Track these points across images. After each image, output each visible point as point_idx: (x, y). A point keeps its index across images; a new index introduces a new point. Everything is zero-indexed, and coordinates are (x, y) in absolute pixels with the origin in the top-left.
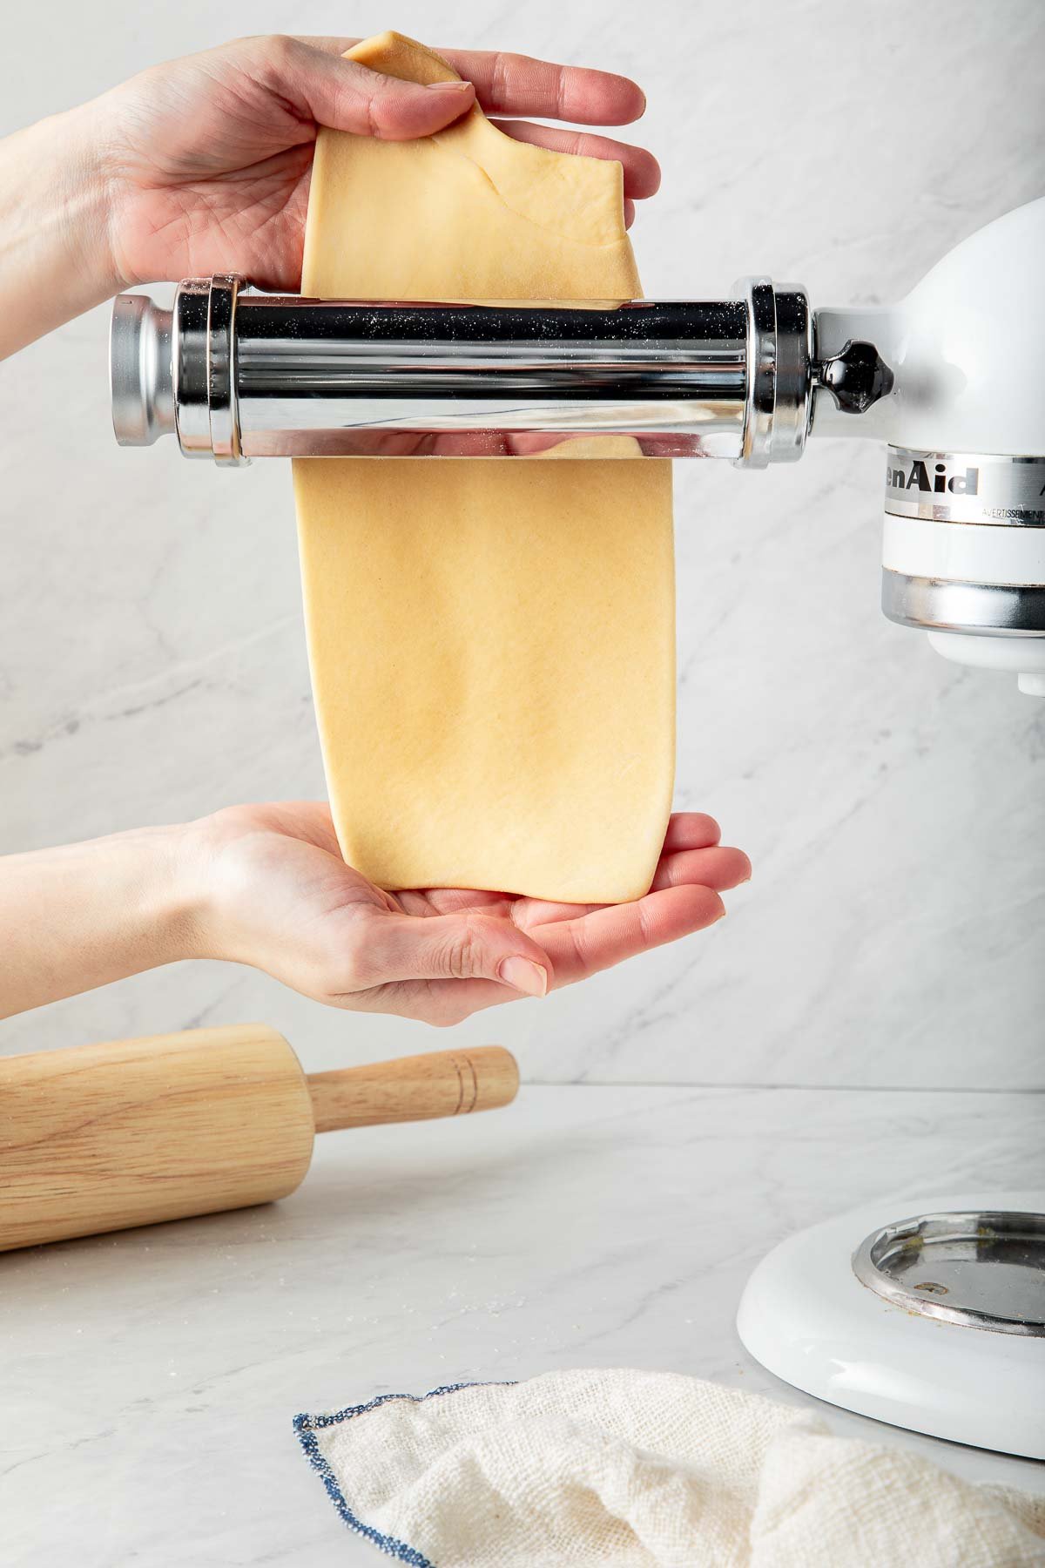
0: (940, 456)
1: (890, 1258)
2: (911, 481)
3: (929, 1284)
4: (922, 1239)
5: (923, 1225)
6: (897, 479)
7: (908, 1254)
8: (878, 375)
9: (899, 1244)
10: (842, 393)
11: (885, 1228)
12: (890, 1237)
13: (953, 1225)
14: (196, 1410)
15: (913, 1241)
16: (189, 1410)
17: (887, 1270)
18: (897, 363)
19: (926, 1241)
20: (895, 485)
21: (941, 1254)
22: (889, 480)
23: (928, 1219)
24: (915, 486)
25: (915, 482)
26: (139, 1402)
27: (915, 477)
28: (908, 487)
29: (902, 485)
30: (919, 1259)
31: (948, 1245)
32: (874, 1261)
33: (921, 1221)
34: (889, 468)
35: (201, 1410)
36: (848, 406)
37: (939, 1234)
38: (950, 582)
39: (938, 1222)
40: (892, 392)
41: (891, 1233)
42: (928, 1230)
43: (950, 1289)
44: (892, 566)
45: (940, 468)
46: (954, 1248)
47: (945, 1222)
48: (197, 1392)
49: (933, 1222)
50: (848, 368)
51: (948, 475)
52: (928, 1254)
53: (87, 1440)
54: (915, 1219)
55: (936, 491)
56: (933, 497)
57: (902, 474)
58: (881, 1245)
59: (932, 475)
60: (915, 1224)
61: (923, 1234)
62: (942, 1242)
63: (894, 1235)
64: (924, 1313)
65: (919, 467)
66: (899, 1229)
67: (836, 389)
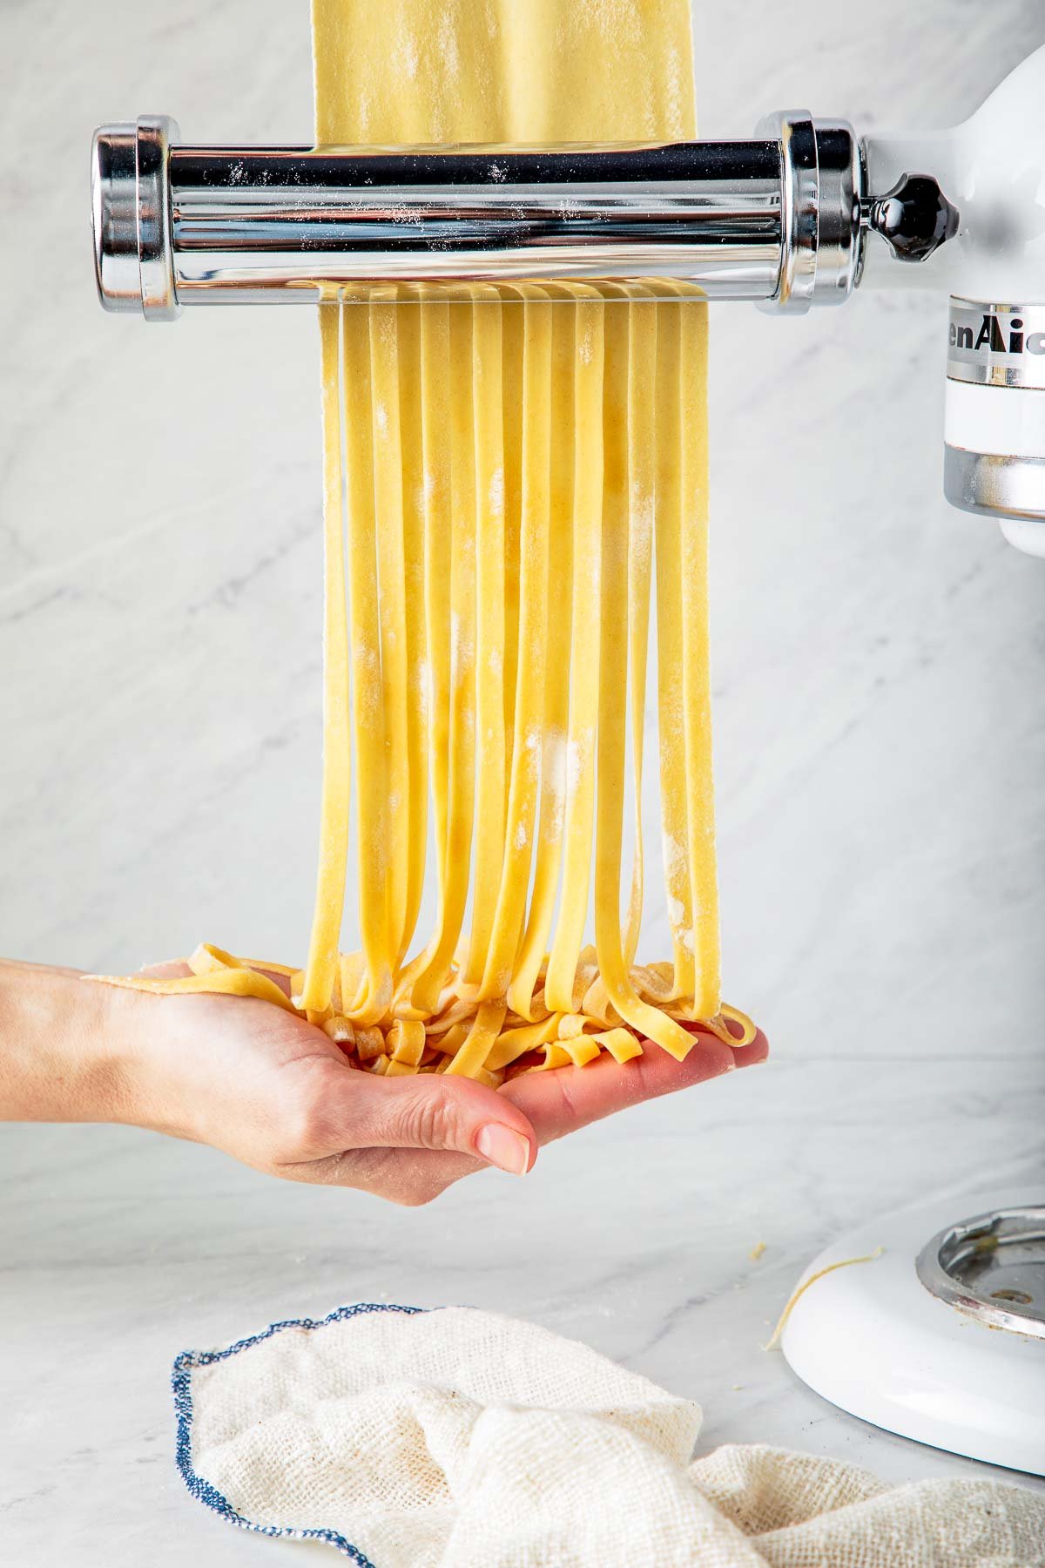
0: (1014, 309)
1: (959, 1263)
2: (982, 339)
3: (1008, 1292)
4: (996, 1238)
5: (997, 1222)
6: (964, 337)
7: (979, 1258)
8: (941, 216)
9: (969, 1246)
10: (898, 237)
11: (953, 1227)
12: (959, 1237)
13: (1032, 1221)
14: (148, 1461)
15: (985, 1241)
16: (141, 1461)
17: (958, 1276)
18: (962, 198)
19: (1001, 1240)
20: (960, 345)
21: (1019, 1255)
22: (953, 339)
23: (1004, 1215)
24: (986, 346)
25: (986, 340)
26: (80, 1452)
27: (986, 335)
28: (977, 347)
29: (969, 345)
30: (993, 1263)
31: (1028, 1245)
32: (943, 1265)
33: (995, 1217)
34: (952, 326)
35: (155, 1461)
36: (905, 253)
37: (1015, 1232)
38: (1027, 460)
39: (1015, 1218)
40: (958, 233)
41: (960, 1232)
42: (1004, 1227)
43: (1033, 1297)
44: (957, 442)
45: (1016, 324)
46: (1034, 1249)
47: (1023, 1218)
48: (149, 1439)
49: (1009, 1218)
50: (906, 207)
51: (1026, 331)
52: (1003, 1256)
53: (20, 1500)
54: (989, 1215)
55: (1011, 351)
56: (1006, 358)
57: (969, 332)
58: (951, 1247)
59: (1006, 332)
60: (988, 1222)
61: (998, 1233)
62: (1020, 1242)
63: (963, 1235)
64: (1007, 1326)
65: (990, 324)
66: (969, 1229)
67: (888, 233)
